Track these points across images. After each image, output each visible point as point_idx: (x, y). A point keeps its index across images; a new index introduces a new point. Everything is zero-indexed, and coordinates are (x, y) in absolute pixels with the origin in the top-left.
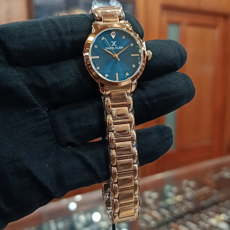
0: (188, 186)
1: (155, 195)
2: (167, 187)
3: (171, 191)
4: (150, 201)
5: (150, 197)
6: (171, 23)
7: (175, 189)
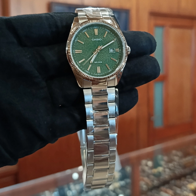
0: (177, 155)
1: (150, 163)
2: (160, 157)
3: (163, 160)
4: (146, 168)
5: (147, 165)
6: (157, 26)
7: (166, 158)
